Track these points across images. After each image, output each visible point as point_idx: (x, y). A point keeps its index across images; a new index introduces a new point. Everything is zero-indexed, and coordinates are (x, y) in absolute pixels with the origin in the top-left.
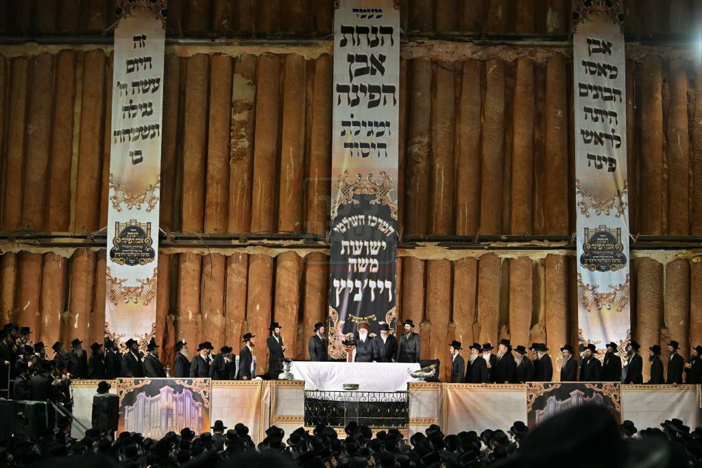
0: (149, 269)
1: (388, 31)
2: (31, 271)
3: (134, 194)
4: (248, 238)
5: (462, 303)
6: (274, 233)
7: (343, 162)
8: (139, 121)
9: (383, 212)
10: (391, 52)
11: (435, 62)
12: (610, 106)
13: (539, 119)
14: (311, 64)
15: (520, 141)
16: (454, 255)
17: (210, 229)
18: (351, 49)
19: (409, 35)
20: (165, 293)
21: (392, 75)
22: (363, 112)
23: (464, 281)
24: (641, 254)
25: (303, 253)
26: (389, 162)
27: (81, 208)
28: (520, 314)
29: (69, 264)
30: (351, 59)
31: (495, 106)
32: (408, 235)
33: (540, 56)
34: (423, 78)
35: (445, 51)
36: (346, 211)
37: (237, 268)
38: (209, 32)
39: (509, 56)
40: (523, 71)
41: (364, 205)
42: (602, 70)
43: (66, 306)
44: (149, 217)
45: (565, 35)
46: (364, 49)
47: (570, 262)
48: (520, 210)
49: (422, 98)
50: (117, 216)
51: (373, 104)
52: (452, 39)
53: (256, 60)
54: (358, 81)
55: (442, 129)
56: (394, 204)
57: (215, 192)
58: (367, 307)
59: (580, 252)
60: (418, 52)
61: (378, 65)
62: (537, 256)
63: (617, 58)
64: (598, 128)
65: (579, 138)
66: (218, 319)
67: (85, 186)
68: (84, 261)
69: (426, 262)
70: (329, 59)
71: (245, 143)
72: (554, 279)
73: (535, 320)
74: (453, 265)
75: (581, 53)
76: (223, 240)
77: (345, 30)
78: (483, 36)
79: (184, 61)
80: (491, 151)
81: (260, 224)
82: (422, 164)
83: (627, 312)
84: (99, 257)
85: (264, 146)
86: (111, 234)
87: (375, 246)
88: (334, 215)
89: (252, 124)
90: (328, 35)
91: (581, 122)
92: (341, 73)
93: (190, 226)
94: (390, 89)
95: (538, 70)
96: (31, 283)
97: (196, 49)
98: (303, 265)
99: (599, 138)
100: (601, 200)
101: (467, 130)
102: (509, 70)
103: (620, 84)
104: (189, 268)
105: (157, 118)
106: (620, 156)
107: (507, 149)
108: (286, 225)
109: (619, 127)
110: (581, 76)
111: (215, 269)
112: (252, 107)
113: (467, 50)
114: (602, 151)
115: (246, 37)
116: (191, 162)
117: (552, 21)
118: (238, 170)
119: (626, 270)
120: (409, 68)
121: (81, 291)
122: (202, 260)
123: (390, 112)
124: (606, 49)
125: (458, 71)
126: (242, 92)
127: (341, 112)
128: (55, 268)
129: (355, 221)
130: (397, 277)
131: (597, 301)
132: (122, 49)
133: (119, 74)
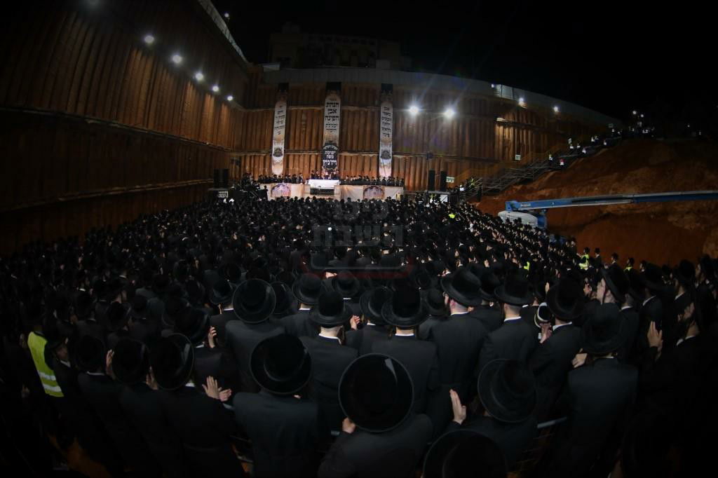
0: (281, 158)
1: (337, 104)
2: (257, 159)
3: (279, 141)
4: (304, 151)
5: (353, 166)
6: (310, 149)
7: (326, 133)
8: (280, 125)
9: (335, 144)
10: (338, 108)
11: (349, 111)
12: (389, 122)
13: (373, 124)
14: (320, 111)
15: (368, 128)
16: (352, 155)
17: (296, 148)
18: (329, 108)
19: (343, 104)
20: (285, 163)
21: (338, 113)
22: (331, 122)
23: (354, 161)
24: (395, 156)
25: (317, 154)
26: (336, 133)
27: (268, 144)
28: (367, 169)
29: (265, 157)
30: (329, 110)
31: (362, 121)
32: (341, 150)
33: (373, 110)
34: (346, 114)
35: (352, 109)
36: (326, 144)
37: (302, 157)
38: (297, 105)
39: (366, 110)
40: (369, 114)
41: (330, 143)
42: (387, 114)
43: (264, 167)
44: (282, 146)
45: (379, 106)
46: (332, 108)
47: (378, 157)
48: (367, 145)
49: (346, 118)
50: (275, 146)
51: (334, 120)
52: (353, 105)
53: (307, 110)
54: (331, 115)
55: (350, 126)
56: (337, 143)
57: (297, 140)
58: (330, 166)
59: (380, 155)
60: (345, 108)
61: (335, 111)
62: (371, 155)
63: (391, 111)
64: (386, 127)
65: (381, 129)
66: (297, 169)
67: (268, 139)
68: (268, 157)
69: (345, 156)
70: (324, 110)
71: (304, 129)
72: (375, 160)
73: (370, 170)
74: (351, 157)
75: (382, 110)
76: (298, 151)
77: (328, 103)
78: (361, 105)
79: (291, 111)
80: (361, 131)
81: (307, 148)
82: (345, 134)
83: (391, 169)
84: (271, 155)
85: (308, 130)
86: (273, 151)
87: (333, 152)
88: (324, 145)
89: (306, 125)
90: (323, 105)
91: (382, 125)
92: (326, 113)
93: (291, 148)
94: (337, 117)
95: (373, 113)
96: (257, 162)
97: (294, 108)
98: (317, 156)
99: (386, 129)
100: (386, 143)
101: (356, 126)
102: (366, 113)
103: (391, 117)
104: (291, 157)
105: (284, 124)
106: (391, 134)
107: (365, 131)
108: (313, 147)
109: (391, 127)
110: (382, 115)
111: (297, 158)
112: (306, 121)
113: (356, 108)
114: (386, 132)
115: (304, 105)
116: (292, 134)
117: (376, 102)
118: (302, 135)
119: (390, 160)
120: (342, 113)
121: (267, 163)
122: (294, 156)
123: (337, 122)
124: (388, 109)
125: (354, 113)
126: (304, 117)
127: (326, 122)
128: (262, 158)
129: (328, 147)
130: (338, 160)
131: (384, 166)
132: (277, 110)
133: (276, 114)
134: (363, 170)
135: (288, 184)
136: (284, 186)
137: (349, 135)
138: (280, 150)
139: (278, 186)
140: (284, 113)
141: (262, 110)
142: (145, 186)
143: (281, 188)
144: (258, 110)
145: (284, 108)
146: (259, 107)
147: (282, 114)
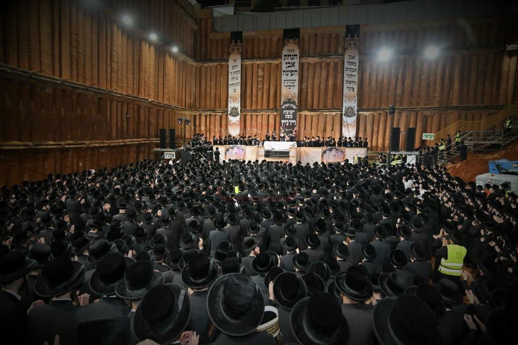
0: (238, 118)
1: (296, 55)
2: (213, 118)
3: (234, 100)
4: (262, 110)
5: (314, 126)
6: (268, 109)
7: (284, 91)
8: (235, 81)
9: (294, 103)
10: (296, 61)
11: (309, 63)
12: (354, 73)
13: (336, 77)
14: (277, 65)
15: (330, 83)
16: (312, 113)
17: (254, 108)
18: (287, 61)
19: (302, 56)
20: (243, 123)
21: (297, 67)
22: (289, 77)
23: (315, 120)
24: (360, 113)
25: (275, 113)
26: (295, 90)
27: (223, 103)
28: (329, 128)
29: (221, 117)
30: (286, 63)
31: (324, 74)
32: (300, 109)
33: (336, 60)
34: (305, 68)
35: (311, 60)
36: (285, 103)
37: (259, 117)
38: (253, 58)
39: (328, 61)
40: (332, 65)
41: (289, 101)
42: (352, 63)
43: (221, 127)
44: (238, 105)
45: (343, 55)
46: (290, 61)
47: (342, 114)
48: (329, 102)
49: (305, 73)
50: (231, 105)
51: (292, 75)
52: (312, 57)
53: (264, 64)
54: (288, 69)
55: (310, 81)
56: (297, 101)
57: (254, 99)
58: (289, 127)
59: (344, 113)
60: (304, 60)
61: (293, 65)
62: (334, 114)
63: (356, 60)
64: (350, 79)
65: (345, 82)
66: (255, 130)
67: (223, 98)
68: (224, 116)
69: (305, 115)
70: (281, 63)
71: (261, 86)
72: (337, 120)
73: (332, 130)
74: (312, 116)
75: (346, 59)
76: (256, 111)
77: (285, 56)
78: (321, 56)
79: (246, 65)
80: (323, 86)
81: (265, 107)
82: (305, 90)
83: (355, 128)
84: (227, 115)
85: (266, 87)
86: (229, 110)
87: (292, 112)
88: (282, 104)
89: (263, 82)
90: (281, 58)
91: (346, 78)
92: (284, 67)
93: (248, 107)
94: (296, 71)
95: (336, 64)
96: (212, 121)
97: (249, 62)
98: (275, 116)
99: (350, 82)
100: (350, 99)
101: (317, 81)
102: (328, 64)
103: (356, 67)
104: (248, 117)
105: (239, 80)
106: (356, 87)
107: (327, 86)
108: (271, 107)
109: (356, 79)
110: (346, 65)
111: (254, 118)
112: (263, 77)
113: (317, 60)
114: (351, 86)
115: (260, 58)
116: (248, 92)
117: (340, 51)
118: (260, 93)
119: (355, 117)
120: (302, 65)
121: (224, 123)
122: (252, 116)
123: (296, 77)
124: (353, 58)
125: (315, 65)
126: (261, 73)
127: (284, 77)
128: (218, 118)
129: (287, 105)
130: (298, 119)
131: (347, 125)
132: (231, 63)
133: (230, 70)
134: (325, 130)
135: (243, 146)
136: (238, 148)
137: (309, 91)
138: (236, 109)
139: (232, 148)
140: (239, 68)
141: (216, 64)
142: (63, 143)
143: (235, 150)
144: (211, 64)
145: (239, 63)
146: (211, 60)
147: (236, 69)
